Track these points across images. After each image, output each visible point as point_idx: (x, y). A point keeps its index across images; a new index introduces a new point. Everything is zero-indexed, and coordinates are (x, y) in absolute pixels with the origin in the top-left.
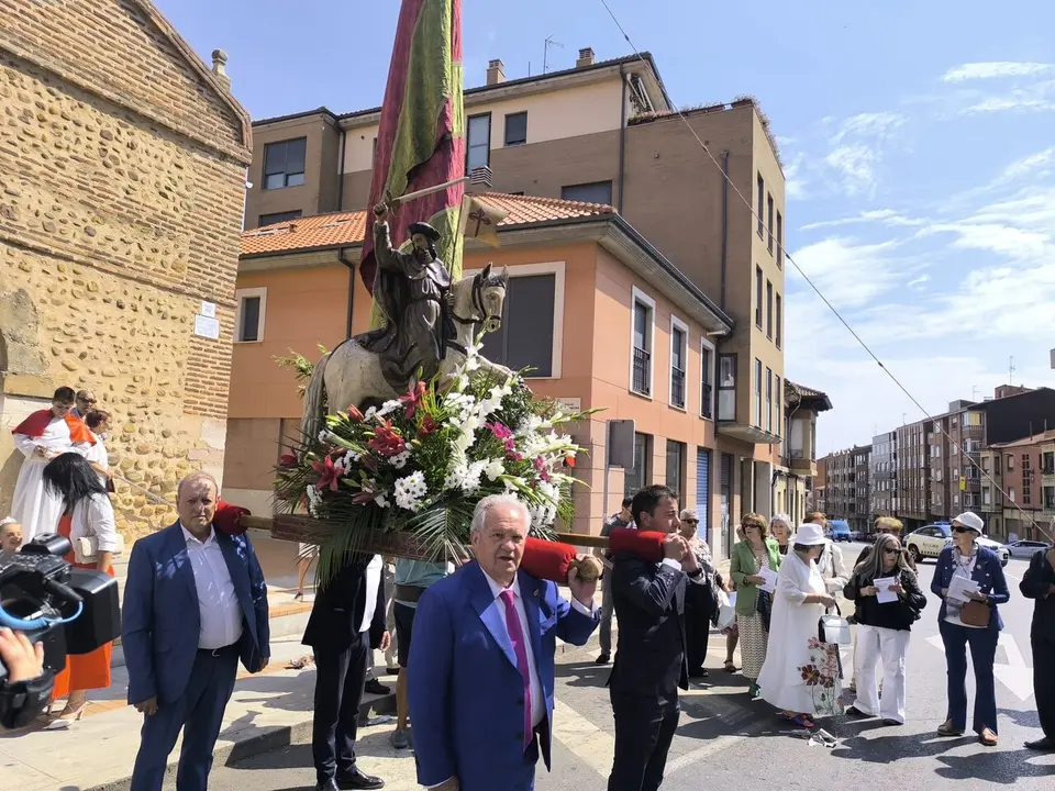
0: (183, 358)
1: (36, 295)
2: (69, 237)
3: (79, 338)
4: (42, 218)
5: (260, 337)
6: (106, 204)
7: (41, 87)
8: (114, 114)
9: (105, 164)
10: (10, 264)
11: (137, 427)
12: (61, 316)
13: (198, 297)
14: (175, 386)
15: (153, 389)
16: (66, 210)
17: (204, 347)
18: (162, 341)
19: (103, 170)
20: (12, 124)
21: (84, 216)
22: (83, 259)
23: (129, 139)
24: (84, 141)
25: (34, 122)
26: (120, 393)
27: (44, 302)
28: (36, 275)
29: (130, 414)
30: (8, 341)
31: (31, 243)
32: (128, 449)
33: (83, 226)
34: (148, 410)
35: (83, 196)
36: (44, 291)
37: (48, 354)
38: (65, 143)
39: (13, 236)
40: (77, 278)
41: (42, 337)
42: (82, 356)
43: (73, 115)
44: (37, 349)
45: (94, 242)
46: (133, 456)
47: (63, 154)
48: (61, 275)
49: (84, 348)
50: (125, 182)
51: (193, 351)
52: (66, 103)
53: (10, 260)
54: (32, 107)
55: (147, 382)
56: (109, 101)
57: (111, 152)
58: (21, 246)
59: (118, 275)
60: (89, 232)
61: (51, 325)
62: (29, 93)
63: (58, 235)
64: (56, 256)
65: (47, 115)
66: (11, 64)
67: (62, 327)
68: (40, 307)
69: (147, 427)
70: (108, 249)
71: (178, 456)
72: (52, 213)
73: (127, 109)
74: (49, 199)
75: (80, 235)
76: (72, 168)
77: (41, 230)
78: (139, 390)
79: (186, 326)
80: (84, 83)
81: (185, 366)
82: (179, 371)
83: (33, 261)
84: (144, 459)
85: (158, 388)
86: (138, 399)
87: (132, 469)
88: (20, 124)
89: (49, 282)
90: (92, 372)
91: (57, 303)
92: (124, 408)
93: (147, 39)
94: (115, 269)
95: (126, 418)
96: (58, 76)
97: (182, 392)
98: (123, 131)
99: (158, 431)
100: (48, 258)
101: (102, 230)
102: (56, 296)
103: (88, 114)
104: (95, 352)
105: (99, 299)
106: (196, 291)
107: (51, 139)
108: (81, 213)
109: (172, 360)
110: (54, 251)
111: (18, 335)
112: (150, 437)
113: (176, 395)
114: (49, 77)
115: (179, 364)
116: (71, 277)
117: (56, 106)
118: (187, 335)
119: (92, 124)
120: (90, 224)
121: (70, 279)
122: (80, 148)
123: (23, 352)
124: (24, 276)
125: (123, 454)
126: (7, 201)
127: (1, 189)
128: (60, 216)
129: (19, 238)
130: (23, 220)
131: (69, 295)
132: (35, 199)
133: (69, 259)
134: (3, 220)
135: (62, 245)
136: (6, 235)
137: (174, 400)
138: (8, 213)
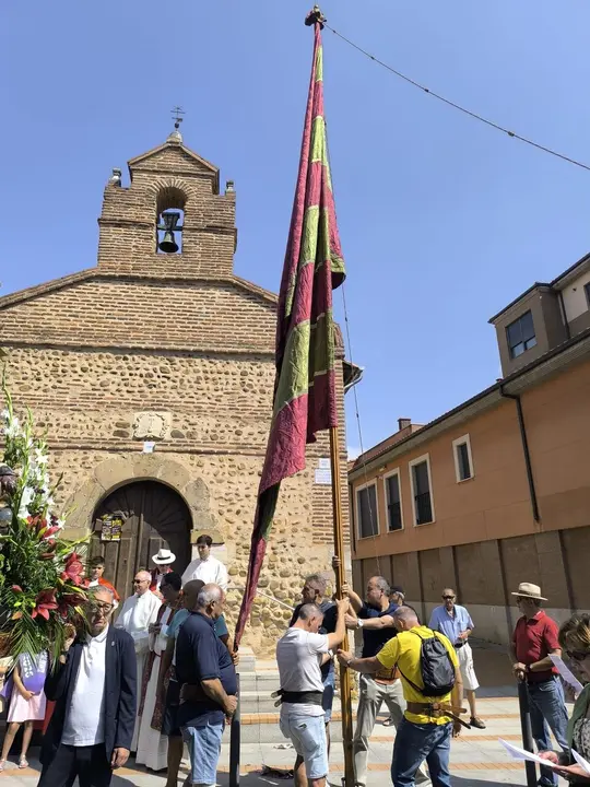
0: (308, 502)
1: (206, 479)
2: (226, 440)
3: (235, 501)
4: (210, 433)
5: (472, 474)
6: (247, 414)
7: (206, 362)
8: (248, 360)
9: (245, 391)
10: (192, 465)
11: (278, 557)
12: (223, 489)
13: (315, 456)
14: (304, 524)
15: (288, 528)
16: (223, 425)
17: (324, 492)
18: (292, 493)
19: (244, 394)
20: (191, 387)
21: (235, 424)
22: (234, 451)
23: (258, 371)
24: (231, 382)
25: (203, 382)
27: (212, 482)
28: (207, 467)
29: (273, 549)
30: (193, 510)
31: (202, 449)
32: (274, 575)
33: (234, 430)
34: (287, 544)
35: (233, 413)
36: (212, 475)
37: (217, 516)
38: (220, 387)
39: (193, 448)
40: (232, 463)
41: (213, 505)
42: (238, 512)
43: (222, 370)
44: (211, 512)
45: (241, 439)
46: (278, 579)
47: (220, 393)
48: (221, 464)
49: (237, 507)
50: (257, 397)
51: (316, 496)
52: (219, 364)
53: (192, 462)
54: (201, 374)
55: (284, 523)
56: (243, 353)
57: (247, 382)
58: (198, 452)
59: (257, 455)
60: (238, 433)
61: (217, 496)
62: (200, 368)
63: (219, 440)
64: (218, 453)
65: (209, 375)
66: (189, 356)
67: (223, 495)
68: (210, 486)
69: (286, 557)
70: (251, 440)
72: (216, 429)
73: (253, 354)
74: (214, 421)
75: (233, 436)
76: (225, 400)
77: (210, 440)
78: (278, 530)
79: (309, 479)
80: (227, 350)
81: (311, 508)
82: (307, 512)
83: (206, 460)
84: (287, 581)
85: (292, 527)
86: (278, 537)
87: (278, 589)
88: (195, 385)
89: (214, 470)
90: (245, 522)
91: (220, 481)
92: (269, 544)
93: (265, 309)
94: (254, 452)
95: (270, 552)
96: (213, 352)
97: (311, 528)
98: (254, 367)
99: (295, 559)
100: (214, 456)
101: (246, 430)
102: (220, 477)
103: (233, 366)
104: (246, 509)
105: (246, 473)
106: (313, 453)
107: (212, 387)
108: (233, 423)
109: (301, 506)
110: (216, 450)
111: (198, 505)
112: (290, 564)
113: (306, 530)
114: (209, 355)
115: (306, 507)
116: (227, 464)
117: (214, 369)
118: (310, 486)
119: (234, 370)
120: (238, 429)
122: (229, 387)
123: (201, 516)
124: (200, 470)
125: (271, 578)
126: (190, 429)
127: (186, 424)
128: (221, 429)
129: (197, 448)
130: (199, 437)
131: (227, 475)
132: (206, 424)
133: (226, 453)
134: (189, 440)
135: (222, 445)
136: (189, 449)
137: (305, 534)
138: (190, 435)
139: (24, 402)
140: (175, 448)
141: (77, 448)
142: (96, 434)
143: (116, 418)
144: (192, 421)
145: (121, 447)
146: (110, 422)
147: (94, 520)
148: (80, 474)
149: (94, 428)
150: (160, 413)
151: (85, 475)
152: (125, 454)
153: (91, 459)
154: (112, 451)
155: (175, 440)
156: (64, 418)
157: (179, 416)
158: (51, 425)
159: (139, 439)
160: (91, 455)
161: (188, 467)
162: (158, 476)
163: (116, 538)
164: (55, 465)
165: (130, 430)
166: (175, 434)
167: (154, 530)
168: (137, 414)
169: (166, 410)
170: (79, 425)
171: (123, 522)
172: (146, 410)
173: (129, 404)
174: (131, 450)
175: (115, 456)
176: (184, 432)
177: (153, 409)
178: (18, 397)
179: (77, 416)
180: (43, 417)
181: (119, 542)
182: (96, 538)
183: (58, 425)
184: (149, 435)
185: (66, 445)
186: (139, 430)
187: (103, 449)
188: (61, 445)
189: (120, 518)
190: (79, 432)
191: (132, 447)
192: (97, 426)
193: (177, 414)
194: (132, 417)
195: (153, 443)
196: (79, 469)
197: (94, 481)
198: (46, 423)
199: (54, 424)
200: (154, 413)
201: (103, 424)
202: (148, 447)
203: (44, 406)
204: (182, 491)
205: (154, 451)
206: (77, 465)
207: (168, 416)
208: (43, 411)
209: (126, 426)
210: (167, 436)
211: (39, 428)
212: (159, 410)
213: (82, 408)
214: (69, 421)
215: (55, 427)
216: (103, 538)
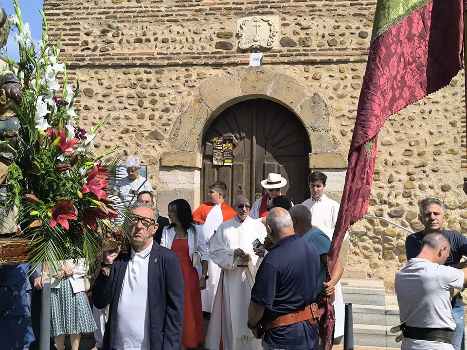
0: (456, 118)
1: (324, 95)
2: (347, 45)
4: (327, 37)
10: (306, 78)
11: (416, 184)
12: (344, 106)
14: (451, 145)
15: (430, 151)
16: (343, 26)
18: (433, 107)
21: (357, 24)
22: (358, 58)
26: (399, 157)
27: (331, 98)
28: (325, 80)
29: (409, 174)
30: (310, 131)
31: (318, 59)
32: (411, 204)
33: (357, 32)
34: (426, 169)
35: (355, 10)
36: (331, 90)
37: (338, 136)
39: (307, 58)
40: (354, 74)
41: (334, 124)
44: (331, 133)
45: (367, 43)
46: (416, 209)
48: (342, 76)
53: (307, 75)
55: (422, 144)
58: (313, 63)
60: (362, 36)
61: (338, 114)
63: (339, 46)
64: (338, 62)
67: (346, 113)
68: (329, 103)
69: (426, 183)
71: (460, 208)
72: (334, 32)
74: (330, 22)
75: (356, 39)
77: (327, 47)
78: (416, 153)
81: (459, 125)
82: (453, 132)
83: (323, 71)
85: (433, 149)
86: (416, 160)
87: (416, 220)
89: (335, 82)
91: (341, 97)
92: (404, 170)
95: (405, 178)
97: (458, 149)
99: (437, 186)
100: (333, 65)
102: (341, 91)
108: (355, 24)
109: (445, 123)
110: (335, 59)
111: (316, 126)
112: (430, 192)
113: (452, 152)
115: (453, 124)
120: (362, 29)
121: (349, 77)
123: (320, 138)
124: (317, 83)
125: (406, 208)
126: (302, 34)
127: (298, 28)
128: (340, 31)
129: (312, 58)
130: (314, 44)
131: (349, 89)
132: (321, 26)
133: (346, 62)
134: (301, 49)
135: (342, 52)
136: (303, 59)
137: (450, 157)
138: (303, 43)
139: (118, 15)
140: (286, 59)
141: (177, 65)
142: (197, 48)
143: (217, 27)
144: (304, 24)
145: (225, 61)
146: (209, 32)
147: (204, 144)
148: (185, 93)
149: (193, 42)
150: (265, 18)
151: (189, 94)
152: (230, 69)
153: (194, 77)
154: (217, 66)
155: (285, 50)
156: (161, 31)
157: (289, 19)
158: (148, 41)
159: (244, 51)
160: (194, 72)
161: (301, 80)
162: (269, 92)
163: (228, 163)
164: (158, 85)
165: (234, 41)
166: (285, 42)
167: (269, 154)
168: (240, 21)
169: (272, 13)
170: (178, 38)
171: (234, 146)
172: (250, 14)
173: (230, 9)
174: (235, 64)
175: (219, 72)
176: (295, 39)
177: (258, 13)
178: (112, 10)
179: (175, 28)
180: (140, 32)
181: (232, 167)
182: (207, 162)
183: (156, 39)
184: (255, 45)
185: (166, 62)
186: (243, 40)
187: (206, 65)
188: (159, 62)
189: (231, 141)
190: (178, 46)
191: (238, 60)
192: (197, 38)
193: (286, 16)
194: (233, 25)
195: (260, 55)
196: (182, 88)
197: (200, 101)
198: (144, 38)
199: (152, 39)
200: (258, 17)
201: (203, 36)
202: (254, 59)
203: (139, 19)
204: (297, 110)
205: (262, 64)
206: (180, 84)
207: (275, 20)
208: (139, 25)
209: (228, 35)
210: (276, 46)
211: (137, 45)
212: (264, 13)
213: (179, 18)
214: (167, 35)
215: (153, 42)
216: (215, 163)
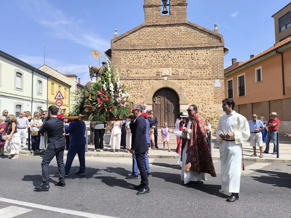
0: (213, 92)
1: (183, 87)
2: (188, 75)
3: (191, 93)
4: (183, 73)
5: (261, 80)
6: (193, 67)
7: (180, 51)
8: (193, 50)
9: (192, 60)
11: (204, 107)
12: (187, 89)
13: (214, 79)
14: (211, 98)
15: (207, 100)
16: (186, 71)
17: (217, 89)
18: (207, 90)
19: (192, 61)
20: (176, 60)
22: (190, 78)
23: (196, 53)
24: (188, 57)
25: (180, 58)
26: (200, 101)
27: (184, 88)
28: (183, 83)
29: (202, 105)
31: (181, 78)
32: (203, 112)
34: (206, 104)
35: (189, 67)
36: (184, 86)
37: (186, 96)
38: (185, 59)
39: (178, 78)
40: (189, 82)
41: (185, 94)
42: (192, 96)
43: (185, 53)
44: (184, 96)
45: (192, 75)
46: (204, 113)
47: (185, 61)
48: (187, 82)
49: (192, 94)
50: (196, 61)
51: (215, 90)
52: (184, 52)
54: (179, 55)
55: (205, 98)
56: (191, 48)
57: (193, 57)
58: (180, 79)
59: (197, 79)
60: (191, 73)
61: (186, 91)
62: (178, 53)
63: (186, 75)
65: (181, 56)
66: (175, 50)
67: (188, 91)
69: (206, 107)
70: (195, 75)
71: (214, 113)
72: (184, 72)
73: (195, 47)
74: (183, 70)
76: (187, 63)
77: (183, 75)
78: (204, 100)
79: (213, 86)
80: (186, 47)
81: (213, 94)
83: (182, 81)
84: (206, 114)
85: (208, 99)
86: (204, 102)
87: (204, 116)
88: (178, 59)
89: (185, 84)
90: (194, 98)
91: (187, 87)
92: (201, 104)
93: (198, 32)
94: (196, 78)
95: (202, 106)
96: (182, 48)
97: (213, 99)
98: (195, 52)
99: (209, 108)
100: (184, 80)
101: (193, 72)
102: (186, 86)
103: (188, 52)
104: (194, 95)
105: (194, 85)
106: (214, 78)
107: (183, 59)
108: (189, 70)
109: (210, 93)
110: (185, 78)
111: (181, 94)
112: (207, 109)
113: (212, 100)
114: (181, 49)
115: (212, 94)
116: (188, 82)
117: (183, 53)
118: (213, 88)
119: (189, 53)
120: (191, 72)
121: (188, 83)
122: (188, 59)
123: (182, 97)
124: (181, 84)
125: (202, 113)
126: (177, 72)
127: (176, 71)
128: (186, 72)
129: (179, 78)
130: (180, 75)
131: (188, 85)
132: (181, 71)
133: (188, 79)
134: (177, 76)
135: (186, 77)
136: (177, 78)
137: (212, 101)
138: (177, 74)
139: (131, 67)
140: (173, 78)
141: (147, 79)
142: (151, 75)
143: (156, 70)
144: (177, 70)
145: (159, 79)
146: (154, 72)
147: (153, 99)
148: (149, 86)
149: (150, 74)
150: (168, 68)
151: (150, 87)
152: (160, 81)
153: (151, 82)
154: (156, 80)
155: (173, 76)
156: (142, 71)
157: (174, 69)
158: (139, 73)
159: (163, 76)
160: (151, 81)
161: (177, 83)
162: (169, 86)
163: (159, 103)
164: (142, 84)
165: (160, 74)
166: (173, 74)
167: (169, 101)
168: (162, 69)
169: (170, 67)
170: (146, 73)
171: (160, 99)
172: (164, 67)
173: (159, 66)
174: (161, 79)
175: (157, 81)
176: (175, 73)
177: (166, 67)
178: (129, 65)
179: (146, 70)
180: (137, 71)
181: (160, 104)
182: (154, 103)
183: (141, 73)
184: (166, 75)
185: (144, 79)
186: (163, 73)
187: (154, 79)
188: (143, 79)
189: (160, 98)
190: (147, 75)
191: (162, 78)
192: (151, 73)
193: (173, 68)
194: (160, 70)
195: (167, 77)
196: (148, 85)
197: (153, 88)
198: (138, 73)
199: (140, 73)
200: (166, 68)
201: (153, 72)
202: (166, 78)
203: (136, 68)
204: (176, 90)
205: (168, 79)
206: (147, 84)
207: (170, 69)
208: (137, 69)
209: (159, 72)
210: (171, 75)
211: (136, 74)
212: (167, 67)
213: (147, 68)
214: (144, 72)
215: (140, 74)
216: (156, 103)
